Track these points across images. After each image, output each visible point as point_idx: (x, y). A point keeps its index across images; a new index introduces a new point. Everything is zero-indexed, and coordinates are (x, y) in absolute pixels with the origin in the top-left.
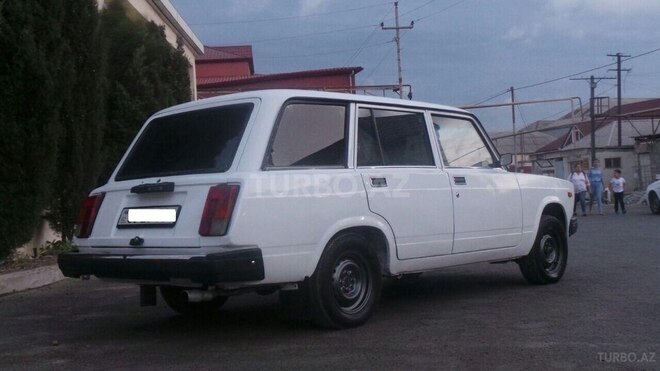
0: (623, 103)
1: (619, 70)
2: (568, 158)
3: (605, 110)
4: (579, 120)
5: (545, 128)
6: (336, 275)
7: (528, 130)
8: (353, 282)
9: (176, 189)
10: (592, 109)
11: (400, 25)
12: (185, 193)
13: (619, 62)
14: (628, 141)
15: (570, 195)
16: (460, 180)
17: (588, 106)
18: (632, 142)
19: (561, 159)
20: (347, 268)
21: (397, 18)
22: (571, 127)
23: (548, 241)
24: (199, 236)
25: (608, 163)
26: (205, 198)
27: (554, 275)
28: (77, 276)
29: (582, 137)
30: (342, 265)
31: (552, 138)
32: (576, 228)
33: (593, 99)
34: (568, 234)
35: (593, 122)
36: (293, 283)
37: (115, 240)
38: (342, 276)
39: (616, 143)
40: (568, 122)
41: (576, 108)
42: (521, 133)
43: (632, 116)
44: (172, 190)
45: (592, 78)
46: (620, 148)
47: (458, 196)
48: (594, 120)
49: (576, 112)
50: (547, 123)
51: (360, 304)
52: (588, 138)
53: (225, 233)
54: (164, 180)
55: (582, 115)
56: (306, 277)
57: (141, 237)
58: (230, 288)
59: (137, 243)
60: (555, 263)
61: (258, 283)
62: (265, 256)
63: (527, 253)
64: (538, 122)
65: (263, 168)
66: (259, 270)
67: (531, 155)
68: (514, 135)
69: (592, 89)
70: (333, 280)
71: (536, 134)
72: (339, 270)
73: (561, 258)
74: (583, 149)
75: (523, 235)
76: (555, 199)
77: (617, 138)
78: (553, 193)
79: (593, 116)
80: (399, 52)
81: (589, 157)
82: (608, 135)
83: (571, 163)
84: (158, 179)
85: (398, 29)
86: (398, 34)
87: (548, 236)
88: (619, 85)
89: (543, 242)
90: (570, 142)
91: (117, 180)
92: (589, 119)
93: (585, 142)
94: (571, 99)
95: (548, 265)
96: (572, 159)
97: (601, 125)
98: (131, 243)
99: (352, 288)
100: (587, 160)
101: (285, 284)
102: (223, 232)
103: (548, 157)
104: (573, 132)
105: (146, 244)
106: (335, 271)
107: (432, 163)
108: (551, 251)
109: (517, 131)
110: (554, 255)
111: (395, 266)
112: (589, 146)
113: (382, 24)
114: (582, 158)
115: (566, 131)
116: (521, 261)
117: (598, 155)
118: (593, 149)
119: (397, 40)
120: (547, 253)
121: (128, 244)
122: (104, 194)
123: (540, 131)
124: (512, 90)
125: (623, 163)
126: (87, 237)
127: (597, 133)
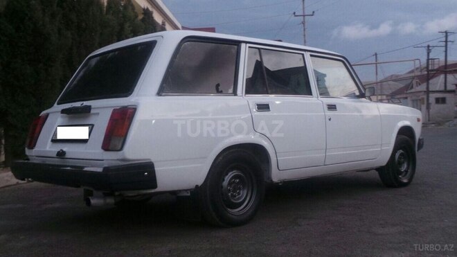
0: (449, 63)
1: (446, 42)
2: (411, 97)
3: (436, 67)
4: (419, 74)
5: (396, 79)
6: (225, 183)
7: (386, 80)
8: (240, 189)
9: (92, 111)
10: (427, 67)
11: (306, 14)
12: (98, 114)
13: (446, 37)
14: (450, 87)
15: (419, 120)
16: (332, 107)
17: (425, 65)
18: (453, 88)
19: (406, 98)
20: (235, 177)
21: (304, 8)
22: (413, 78)
23: (401, 154)
24: (102, 151)
25: (438, 101)
26: (109, 119)
27: (405, 181)
28: (23, 179)
29: (420, 84)
30: (231, 175)
31: (401, 85)
32: (423, 144)
33: (428, 60)
34: (416, 149)
35: (428, 74)
36: (186, 190)
37: (50, 151)
38: (230, 184)
39: (443, 88)
40: (413, 75)
41: (417, 67)
42: (381, 82)
43: (455, 70)
44: (90, 112)
45: (429, 46)
46: (446, 91)
47: (330, 120)
48: (429, 73)
49: (417, 69)
50: (397, 76)
51: (245, 207)
52: (425, 84)
53: (121, 149)
54: (86, 103)
55: (421, 71)
56: (197, 186)
57: (64, 150)
58: (130, 195)
59: (61, 154)
60: (406, 171)
61: (153, 191)
62: (158, 169)
63: (384, 164)
64: (392, 76)
65: (159, 94)
66: (152, 180)
67: (387, 96)
68: (377, 83)
69: (428, 54)
70: (222, 187)
71: (390, 82)
72: (227, 178)
73: (410, 168)
74: (420, 92)
75: (382, 150)
76: (407, 123)
77: (443, 85)
78: (405, 118)
79: (428, 71)
80: (304, 30)
81: (425, 97)
82: (438, 83)
83: (413, 101)
84: (82, 103)
85: (304, 16)
86: (304, 19)
87: (401, 151)
88: (446, 51)
89: (397, 155)
90: (412, 87)
91: (58, 104)
92: (426, 73)
93: (423, 87)
94: (414, 60)
95: (401, 173)
96: (414, 98)
97: (434, 76)
98: (57, 155)
99: (239, 194)
100: (423, 99)
101: (180, 191)
102: (119, 148)
103: (398, 97)
104: (414, 82)
105: (67, 156)
106: (224, 180)
107: (310, 93)
108: (404, 163)
109: (379, 80)
110: (405, 166)
111: (276, 176)
112: (425, 90)
113: (294, 13)
114: (420, 98)
115: (409, 81)
116: (380, 170)
117: (431, 95)
118: (428, 92)
119: (303, 23)
120: (400, 164)
121: (55, 155)
122: (47, 115)
123: (393, 81)
124: (376, 54)
125: (448, 100)
126: (32, 148)
127: (431, 81)
